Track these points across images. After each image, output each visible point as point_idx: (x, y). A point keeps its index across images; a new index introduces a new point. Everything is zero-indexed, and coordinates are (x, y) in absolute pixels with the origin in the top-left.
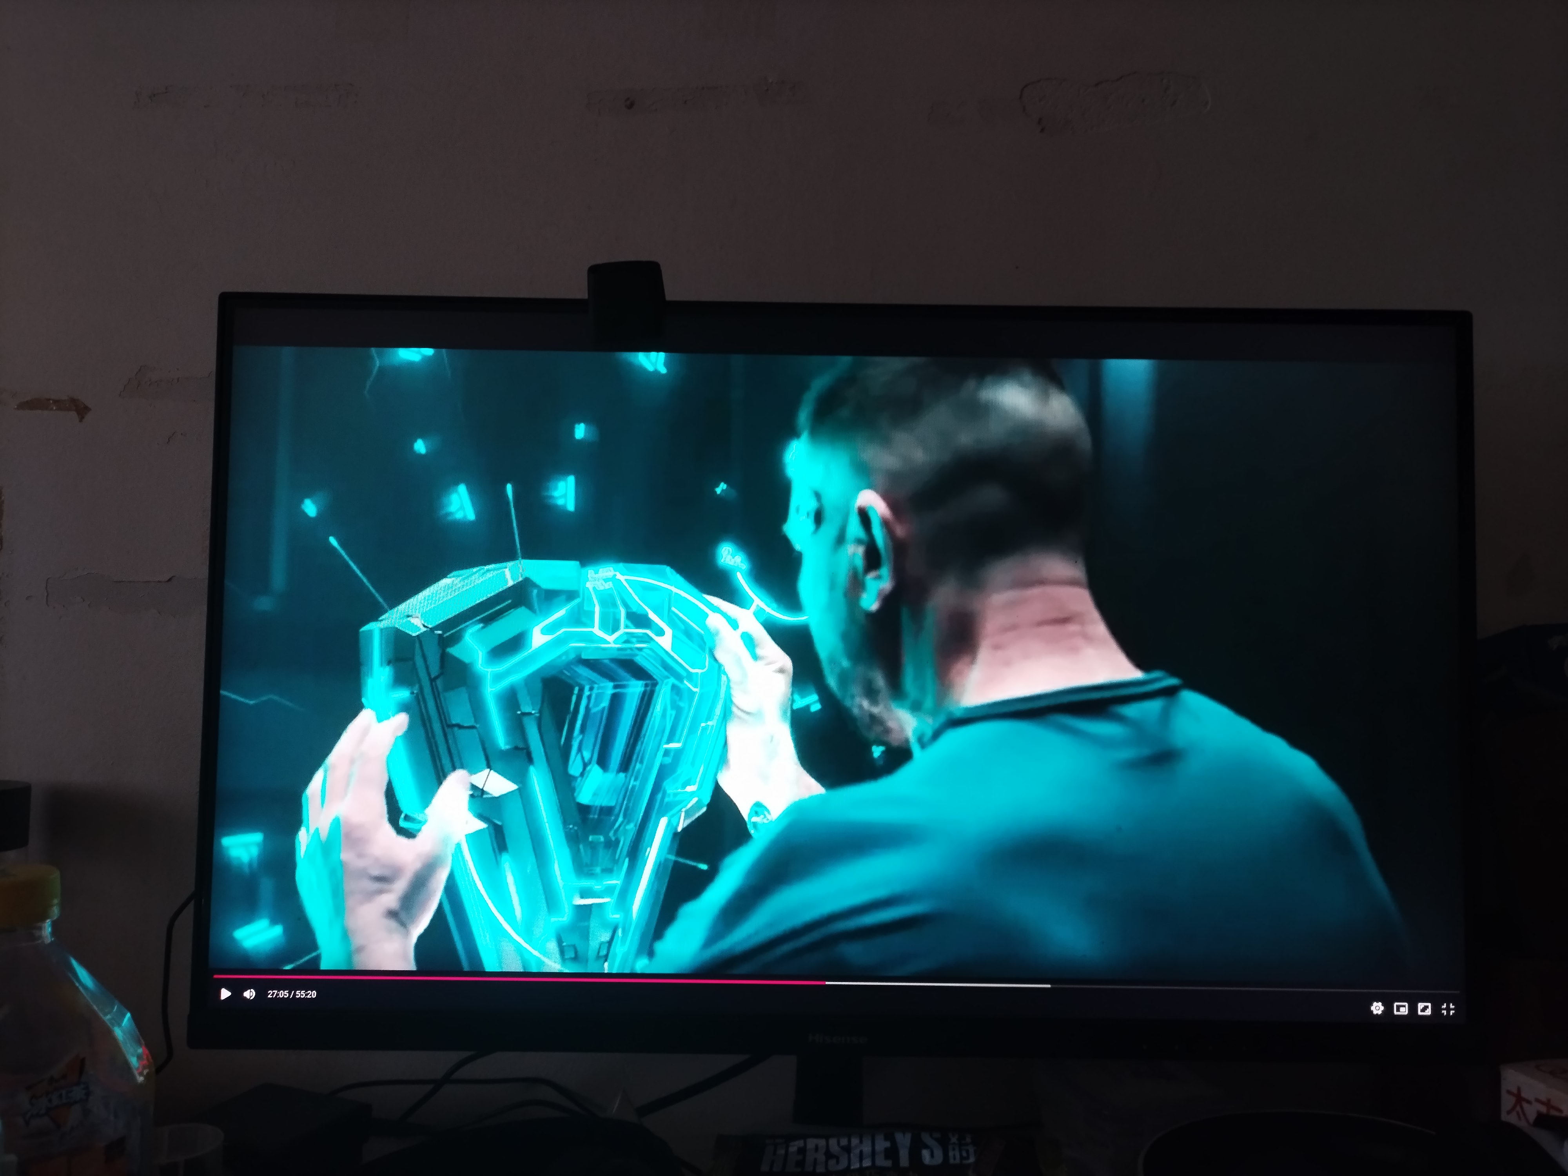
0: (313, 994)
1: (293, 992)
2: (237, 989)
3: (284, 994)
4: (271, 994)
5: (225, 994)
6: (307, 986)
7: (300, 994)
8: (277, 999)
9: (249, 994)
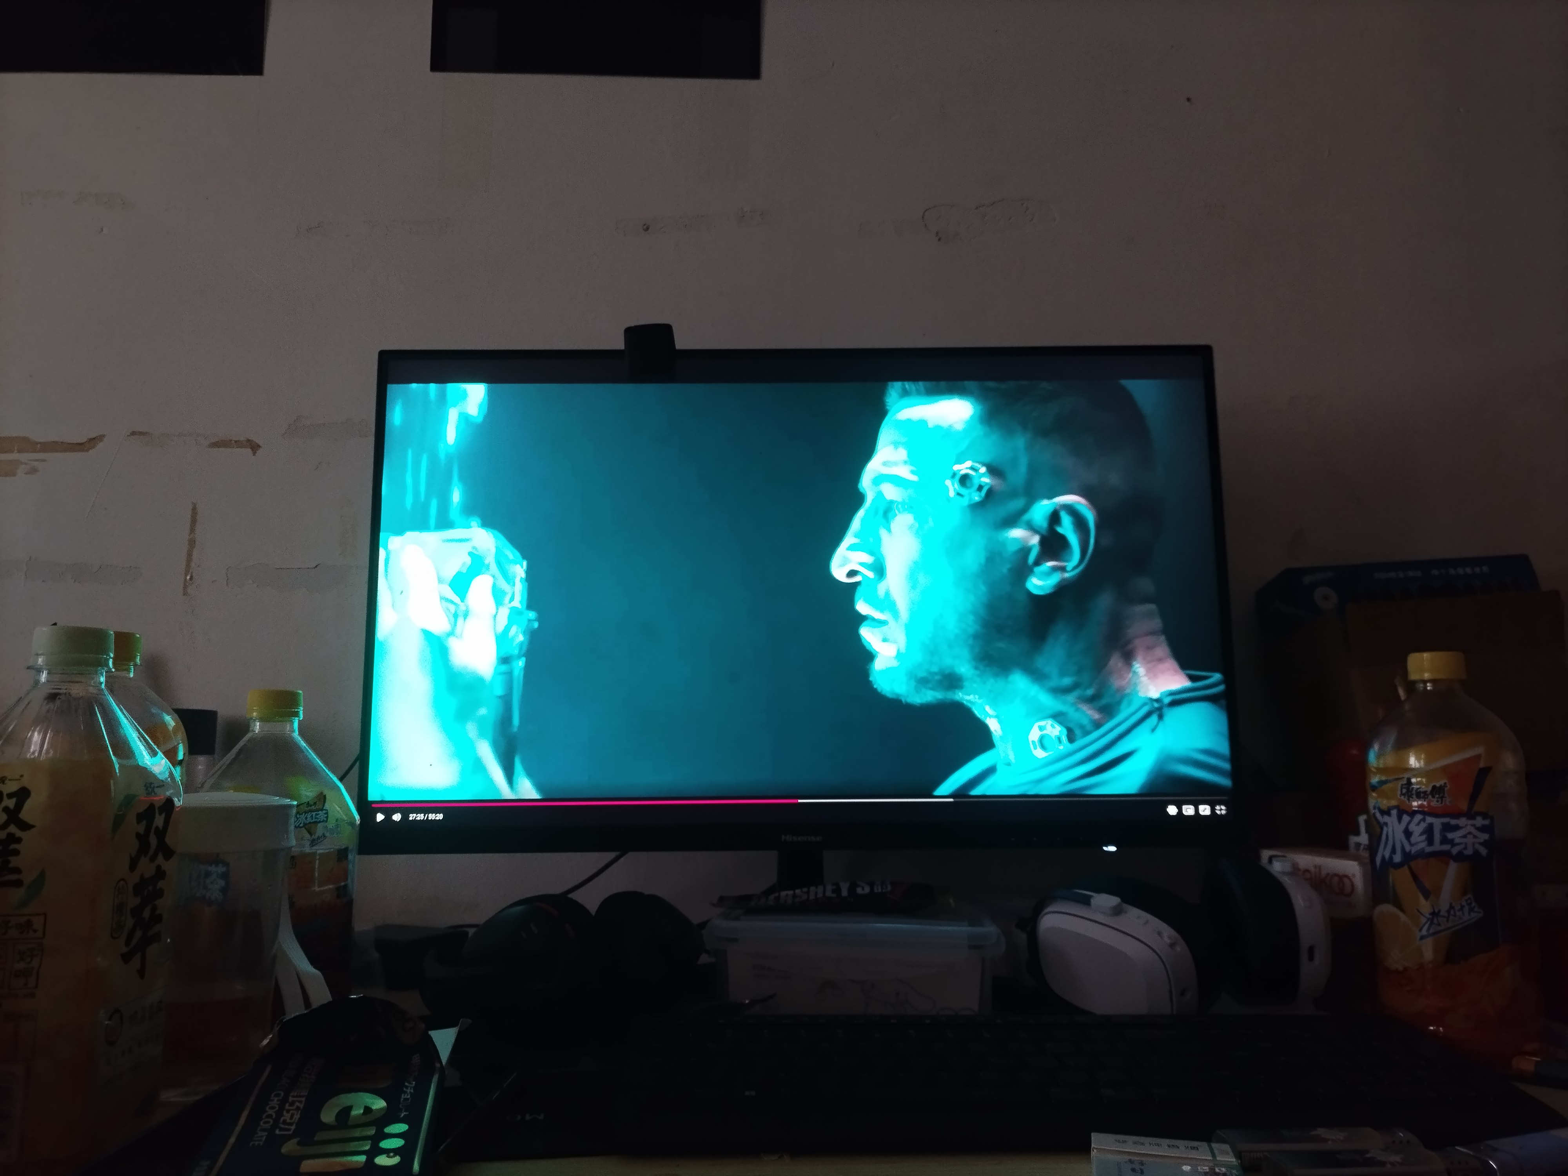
0: (440, 817)
1: (427, 815)
2: (388, 813)
3: (421, 817)
4: (412, 817)
5: (380, 817)
6: (436, 811)
7: (432, 816)
8: (415, 821)
9: (397, 817)
